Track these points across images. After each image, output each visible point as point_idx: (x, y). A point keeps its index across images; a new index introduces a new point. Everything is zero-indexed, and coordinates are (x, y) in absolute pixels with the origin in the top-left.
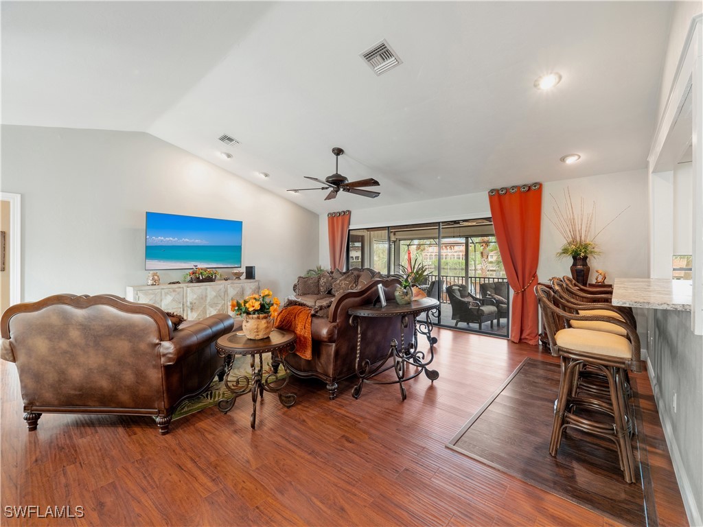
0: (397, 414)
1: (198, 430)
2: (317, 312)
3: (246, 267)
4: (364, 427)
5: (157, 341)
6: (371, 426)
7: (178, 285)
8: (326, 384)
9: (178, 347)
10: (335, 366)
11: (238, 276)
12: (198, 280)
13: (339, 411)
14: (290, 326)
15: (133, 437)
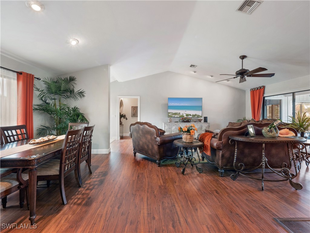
0: (252, 194)
1: (167, 169)
2: (215, 136)
3: (204, 117)
4: (229, 191)
5: (156, 137)
6: (233, 192)
7: (177, 123)
8: (219, 169)
9: (161, 139)
10: (222, 161)
11: (200, 121)
12: (184, 122)
13: (221, 182)
14: (203, 140)
15: (152, 165)
